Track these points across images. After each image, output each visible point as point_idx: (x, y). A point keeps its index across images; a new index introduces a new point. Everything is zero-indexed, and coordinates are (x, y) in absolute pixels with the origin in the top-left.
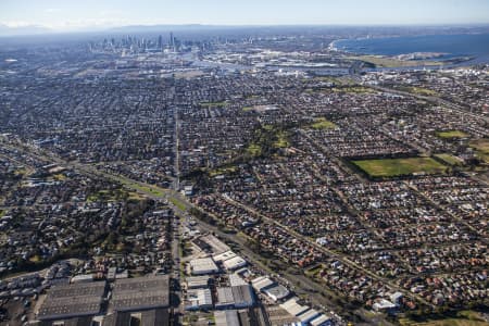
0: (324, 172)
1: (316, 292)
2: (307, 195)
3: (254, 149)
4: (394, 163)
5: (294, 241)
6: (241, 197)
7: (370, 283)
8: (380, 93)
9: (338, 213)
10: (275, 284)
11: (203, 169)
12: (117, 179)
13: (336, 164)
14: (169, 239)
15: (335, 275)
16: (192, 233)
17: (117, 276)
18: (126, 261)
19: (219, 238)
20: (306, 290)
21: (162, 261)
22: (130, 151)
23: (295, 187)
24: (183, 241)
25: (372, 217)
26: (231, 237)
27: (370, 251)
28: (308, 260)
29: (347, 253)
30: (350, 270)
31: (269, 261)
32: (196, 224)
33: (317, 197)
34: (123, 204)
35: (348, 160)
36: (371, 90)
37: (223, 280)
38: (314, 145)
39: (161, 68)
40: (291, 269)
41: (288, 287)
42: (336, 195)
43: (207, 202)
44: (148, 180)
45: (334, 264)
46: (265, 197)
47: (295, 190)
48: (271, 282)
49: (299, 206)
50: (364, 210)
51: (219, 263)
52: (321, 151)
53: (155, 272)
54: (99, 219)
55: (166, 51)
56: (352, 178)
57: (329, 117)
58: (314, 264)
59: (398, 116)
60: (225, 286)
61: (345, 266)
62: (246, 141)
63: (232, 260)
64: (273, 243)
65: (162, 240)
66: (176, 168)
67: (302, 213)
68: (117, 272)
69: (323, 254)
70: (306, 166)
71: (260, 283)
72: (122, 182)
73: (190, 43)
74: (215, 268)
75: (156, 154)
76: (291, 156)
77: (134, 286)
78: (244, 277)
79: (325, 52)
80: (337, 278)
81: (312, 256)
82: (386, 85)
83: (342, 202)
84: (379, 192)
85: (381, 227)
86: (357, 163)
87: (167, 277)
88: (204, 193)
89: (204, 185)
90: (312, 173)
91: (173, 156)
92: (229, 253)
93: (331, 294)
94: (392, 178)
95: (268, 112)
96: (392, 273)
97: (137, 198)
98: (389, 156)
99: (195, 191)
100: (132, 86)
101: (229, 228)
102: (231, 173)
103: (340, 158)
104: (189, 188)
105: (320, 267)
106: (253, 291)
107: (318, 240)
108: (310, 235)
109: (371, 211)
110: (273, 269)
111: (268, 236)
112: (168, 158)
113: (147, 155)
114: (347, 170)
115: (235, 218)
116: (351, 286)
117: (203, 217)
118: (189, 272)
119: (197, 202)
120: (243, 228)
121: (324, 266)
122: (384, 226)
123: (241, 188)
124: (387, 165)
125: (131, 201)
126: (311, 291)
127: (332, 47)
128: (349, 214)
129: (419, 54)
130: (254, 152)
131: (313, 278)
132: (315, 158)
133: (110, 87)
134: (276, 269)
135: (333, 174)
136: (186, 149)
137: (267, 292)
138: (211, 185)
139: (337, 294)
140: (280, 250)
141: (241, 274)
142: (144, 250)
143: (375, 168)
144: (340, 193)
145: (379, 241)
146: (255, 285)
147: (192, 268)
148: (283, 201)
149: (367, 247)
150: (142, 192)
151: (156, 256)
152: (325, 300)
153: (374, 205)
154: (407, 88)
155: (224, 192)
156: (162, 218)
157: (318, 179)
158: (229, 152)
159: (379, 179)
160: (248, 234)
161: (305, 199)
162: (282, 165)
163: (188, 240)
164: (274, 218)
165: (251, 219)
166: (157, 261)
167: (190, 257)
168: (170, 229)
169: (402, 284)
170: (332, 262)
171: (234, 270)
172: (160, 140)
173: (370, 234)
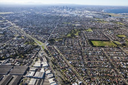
0: (82, 43)
2: (74, 49)
3: (69, 35)
4: (102, 42)
5: (63, 61)
6: (58, 47)
7: (75, 77)
8: (108, 23)
9: (79, 55)
11: (54, 39)
13: (87, 41)
14: (35, 56)
16: (41, 55)
21: (30, 62)
22: (41, 33)
24: (38, 57)
25: (87, 57)
26: (49, 58)
27: (81, 67)
28: (64, 67)
29: (75, 66)
30: (73, 72)
31: (54, 66)
32: (43, 53)
33: (77, 50)
35: (90, 41)
36: (106, 22)
37: (40, 69)
38: (84, 36)
39: (61, 13)
40: (58, 69)
41: (54, 75)
42: (81, 50)
43: (50, 48)
44: (41, 40)
45: (69, 70)
46: (64, 48)
47: (72, 47)
48: (50, 72)
49: (70, 52)
50: (86, 55)
51: (42, 65)
53: (26, 65)
55: (64, 10)
57: (92, 29)
58: (64, 69)
59: (110, 29)
60: (39, 71)
61: (72, 70)
62: (68, 33)
63: (45, 64)
64: (58, 61)
65: (33, 56)
66: (49, 38)
67: (70, 54)
68: (18, 64)
69: (69, 66)
70: (79, 41)
71: (48, 72)
72: (35, 40)
74: (40, 66)
75: (46, 34)
76: (77, 38)
78: (45, 70)
80: (68, 74)
82: (111, 21)
83: (82, 52)
84: (93, 50)
86: (92, 41)
87: (28, 67)
88: (51, 45)
89: (52, 43)
90: (79, 43)
91: (50, 35)
92: (46, 62)
93: (63, 78)
94: (98, 47)
95: (78, 26)
96: (83, 75)
98: (101, 40)
100: (52, 17)
101: (50, 55)
102: (60, 41)
103: (88, 39)
104: (48, 44)
105: (66, 70)
106: (45, 74)
107: (70, 62)
108: (69, 60)
109: (88, 55)
110: (54, 68)
111: (58, 59)
112: (48, 35)
113: (44, 34)
114: (88, 43)
115: (53, 53)
116: (70, 77)
117: (46, 51)
118: (34, 66)
119: (48, 47)
120: (53, 56)
122: (89, 60)
123: (60, 45)
124: (100, 43)
125: (33, 45)
126: (59, 76)
128: (82, 55)
131: (62, 73)
132: (82, 39)
135: (84, 43)
136: (54, 34)
137: (48, 75)
138: (54, 43)
140: (58, 63)
143: (96, 43)
144: (83, 49)
145: (85, 65)
146: (46, 72)
148: (68, 50)
150: (38, 43)
151: (29, 60)
152: (61, 80)
153: (90, 54)
154: (116, 22)
155: (55, 45)
156: (37, 51)
157: (80, 45)
158: (63, 35)
159: (95, 47)
160: (54, 58)
162: (73, 40)
164: (63, 54)
165: (57, 54)
169: (84, 79)
171: (44, 67)
172: (49, 31)
173: (84, 62)
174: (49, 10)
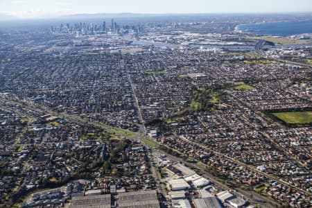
0: (252, 120)
1: (265, 202)
3: (195, 105)
4: (303, 115)
5: (241, 168)
6: (194, 138)
7: (304, 197)
8: (282, 64)
9: (268, 149)
10: (234, 197)
11: (161, 119)
12: (99, 125)
13: (260, 115)
14: (149, 167)
15: (276, 191)
16: (164, 162)
17: (118, 191)
18: (121, 181)
19: (186, 165)
20: (258, 201)
21: (147, 181)
22: (103, 106)
23: (233, 131)
24: (159, 168)
25: (295, 152)
26: (194, 165)
27: (298, 175)
28: (254, 181)
29: (281, 176)
30: (287, 188)
31: (226, 181)
32: (165, 157)
33: (250, 138)
34: (108, 142)
35: (268, 112)
36: (274, 62)
37: (195, 194)
38: (240, 102)
39: (109, 46)
40: (243, 186)
41: (244, 199)
42: (264, 137)
43: (170, 142)
44: (122, 126)
45: (274, 184)
46: (212, 137)
47: (233, 133)
48: (231, 195)
49: (239, 144)
50: (288, 147)
51: (190, 182)
52: (246, 106)
53: (145, 189)
54: (93, 153)
55: (109, 33)
56: (273, 125)
57: (246, 82)
58: (260, 183)
59: (300, 81)
60: (198, 198)
62: (188, 99)
63: (199, 181)
64: (226, 169)
65: (143, 167)
66: (140, 117)
67: (242, 149)
68: (117, 189)
69: (264, 177)
70: (237, 116)
71: (223, 195)
72: (103, 127)
73: (127, 27)
74: (188, 186)
75: (122, 107)
76: (224, 109)
77: (132, 197)
78: (210, 192)
79: (232, 34)
80: (278, 193)
81: (256, 178)
82: (285, 58)
83: (270, 142)
84: (296, 135)
85: (303, 159)
86: (276, 114)
87: (155, 192)
88: (166, 135)
89: (165, 130)
90: (243, 121)
91: (136, 109)
92: (196, 176)
93: (276, 203)
94: (304, 125)
95: (199, 78)
97: (116, 138)
98: (299, 110)
99: (159, 134)
100: (90, 59)
101: (190, 159)
102: (183, 122)
103: (262, 111)
104: (154, 132)
105: (264, 185)
106: (220, 201)
107: (258, 167)
108: (252, 164)
109: (293, 147)
110: (230, 187)
111: (220, 165)
112: (133, 111)
113: (116, 109)
114: (269, 119)
115: (193, 152)
116: (290, 198)
117: (170, 152)
118: (169, 189)
119: (162, 141)
120: (201, 159)
121: (267, 185)
122: (305, 158)
123: (192, 132)
124: (299, 116)
125: (113, 141)
126: (261, 201)
127: (236, 29)
128: (277, 150)
129: (307, 35)
131: (260, 193)
132: (243, 111)
133: (73, 59)
134: (233, 187)
135: (259, 122)
136: (145, 104)
137: (229, 201)
138: (169, 129)
139: (281, 204)
140: (232, 174)
141: (207, 190)
142: (132, 174)
143: (290, 118)
144: (267, 135)
145: (303, 169)
146: (220, 197)
147: (171, 186)
148: (226, 141)
149: (295, 172)
150: (120, 135)
151: (142, 178)
152: (273, 207)
153: (294, 143)
154: (302, 60)
155: (181, 134)
156: (140, 152)
157: (249, 126)
158: (177, 107)
159: (295, 126)
160: (206, 163)
161: (242, 139)
162: (219, 116)
163: (163, 167)
164: (222, 152)
165: (206, 153)
166: (143, 181)
167: (167, 179)
168: (147, 160)
170: (273, 182)
171: (201, 187)
172: (124, 98)
173: (296, 164)
174: (56, 37)
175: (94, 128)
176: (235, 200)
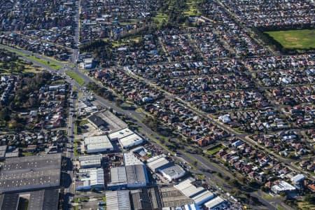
0: (234, 43)
1: (215, 172)
2: (213, 68)
3: (161, 18)
4: (312, 34)
5: (195, 118)
6: (143, 71)
7: (271, 165)
9: (245, 89)
10: (171, 164)
11: (105, 40)
12: (12, 51)
13: (248, 35)
14: (64, 115)
15: (235, 155)
16: (88, 109)
17: (7, 155)
18: (18, 139)
19: (117, 115)
20: (204, 171)
21: (55, 139)
22: (28, 20)
23: (202, 60)
24: (79, 118)
25: (281, 94)
26: (130, 114)
27: (275, 130)
28: (208, 139)
29: (250, 131)
30: (252, 149)
31: (167, 139)
32: (94, 99)
33: (224, 71)
34: (18, 77)
35: (262, 31)
37: (117, 159)
38: (226, 14)
40: (190, 148)
41: (185, 167)
42: (244, 69)
43: (107, 76)
44: (46, 52)
45: (234, 144)
46: (169, 70)
47: (200, 64)
48: (167, 162)
49: (204, 81)
50: (273, 85)
51: (115, 142)
52: (233, 20)
53: (47, 150)
56: (263, 50)
58: (213, 143)
60: (119, 165)
61: (247, 146)
62: (153, 9)
63: (128, 138)
64: (174, 120)
65: (56, 117)
66: (77, 38)
67: (207, 89)
68: (8, 151)
69: (225, 133)
70: (215, 36)
71: (156, 162)
72: (18, 53)
74: (110, 146)
75: (56, 23)
76: (200, 26)
78: (139, 156)
80: (236, 157)
81: (212, 135)
83: (250, 76)
84: (292, 66)
85: (290, 104)
86: (272, 34)
87: (59, 156)
88: (104, 66)
89: (105, 57)
90: (221, 45)
91: (74, 25)
92: (126, 131)
93: (229, 174)
94: (307, 51)
96: (296, 154)
97: (33, 71)
98: (307, 26)
99: (95, 64)
101: (128, 103)
102: (135, 44)
103: (253, 28)
104: (90, 61)
105: (220, 146)
106: (148, 170)
107: (220, 118)
108: (213, 112)
109: (281, 86)
110: (170, 147)
111: (168, 113)
112: (69, 28)
113: (47, 24)
114: (259, 41)
115: (135, 93)
116: (251, 166)
117: (102, 92)
118: (83, 150)
119: (97, 75)
120: (142, 104)
121: (224, 145)
122: (292, 103)
123: (143, 62)
125: (26, 75)
126: (208, 171)
128: (256, 90)
130: (161, 21)
131: (211, 158)
132: (226, 28)
134: (175, 148)
135: (244, 45)
136: (88, 18)
137: (162, 172)
138: (112, 57)
139: (235, 175)
140: (179, 128)
141: (136, 153)
142: (37, 128)
143: (290, 39)
144: (249, 67)
145: (285, 120)
146: (150, 165)
147: (86, 147)
148: (188, 75)
149: (272, 125)
150: (40, 64)
151: (49, 134)
152: (222, 181)
153: (284, 80)
155: (125, 65)
156: (59, 93)
157: (227, 52)
158: (135, 21)
159: (293, 52)
160: (148, 110)
161: (211, 73)
162: (189, 36)
163: (84, 116)
164: (177, 93)
165: (152, 94)
166: (50, 139)
167: (85, 135)
168: (66, 104)
169: (305, 166)
170: (233, 141)
171: (129, 148)
172: (61, 7)
173: (277, 112)
175: (5, 55)
176: (171, 168)
